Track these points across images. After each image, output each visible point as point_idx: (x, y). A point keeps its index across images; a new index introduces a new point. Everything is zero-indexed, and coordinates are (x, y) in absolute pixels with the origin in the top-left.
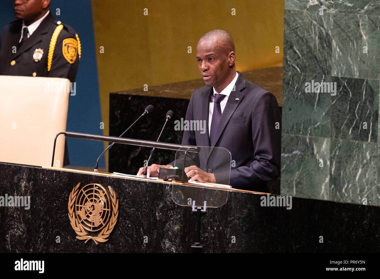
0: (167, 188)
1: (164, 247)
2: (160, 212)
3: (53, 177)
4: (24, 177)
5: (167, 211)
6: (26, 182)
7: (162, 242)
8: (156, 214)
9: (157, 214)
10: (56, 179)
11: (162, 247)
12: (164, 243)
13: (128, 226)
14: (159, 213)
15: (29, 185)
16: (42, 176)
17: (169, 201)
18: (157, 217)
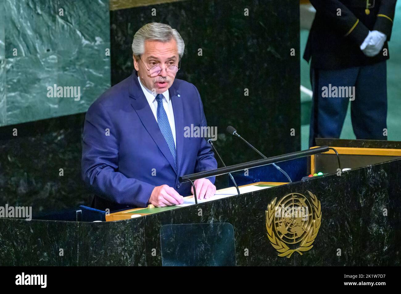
0: (368, 171)
1: (372, 232)
2: (364, 198)
3: (244, 203)
4: (212, 213)
5: (371, 194)
6: (214, 218)
7: (369, 228)
8: (359, 201)
9: (361, 202)
10: (248, 203)
11: (369, 232)
12: (371, 229)
13: (331, 224)
14: (362, 200)
15: (218, 220)
16: (232, 205)
17: (372, 184)
18: (361, 204)
